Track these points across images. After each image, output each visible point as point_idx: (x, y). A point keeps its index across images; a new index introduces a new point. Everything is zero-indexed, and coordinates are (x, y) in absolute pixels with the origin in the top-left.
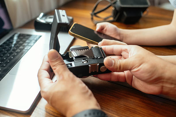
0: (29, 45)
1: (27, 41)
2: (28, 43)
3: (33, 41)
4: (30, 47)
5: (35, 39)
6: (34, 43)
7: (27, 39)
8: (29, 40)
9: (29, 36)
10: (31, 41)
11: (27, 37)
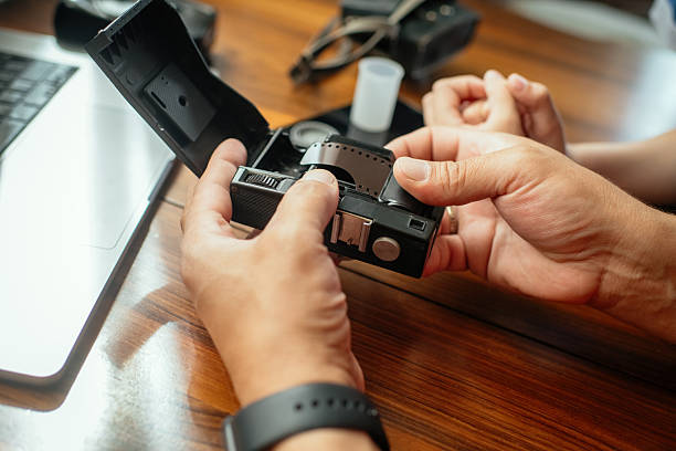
0: (29, 99)
1: (18, 84)
2: (25, 92)
3: (44, 88)
4: (32, 111)
5: (52, 77)
6: (48, 93)
7: (17, 74)
8: (27, 80)
9: (24, 61)
10: (35, 84)
11: (12, 66)
